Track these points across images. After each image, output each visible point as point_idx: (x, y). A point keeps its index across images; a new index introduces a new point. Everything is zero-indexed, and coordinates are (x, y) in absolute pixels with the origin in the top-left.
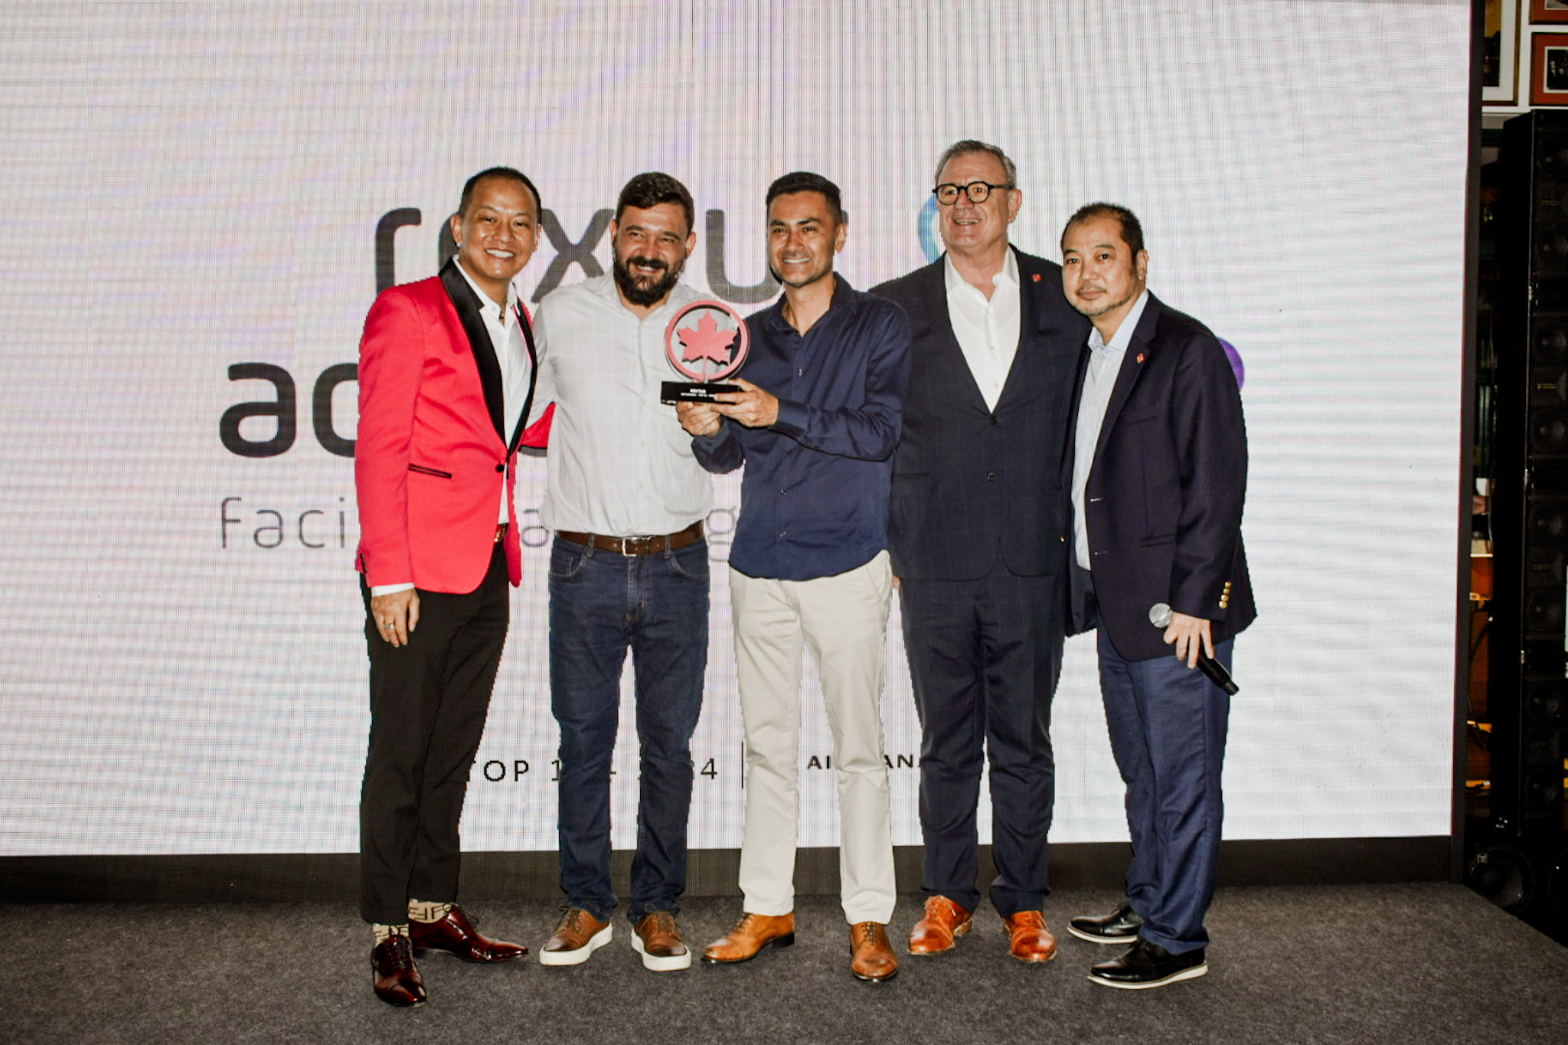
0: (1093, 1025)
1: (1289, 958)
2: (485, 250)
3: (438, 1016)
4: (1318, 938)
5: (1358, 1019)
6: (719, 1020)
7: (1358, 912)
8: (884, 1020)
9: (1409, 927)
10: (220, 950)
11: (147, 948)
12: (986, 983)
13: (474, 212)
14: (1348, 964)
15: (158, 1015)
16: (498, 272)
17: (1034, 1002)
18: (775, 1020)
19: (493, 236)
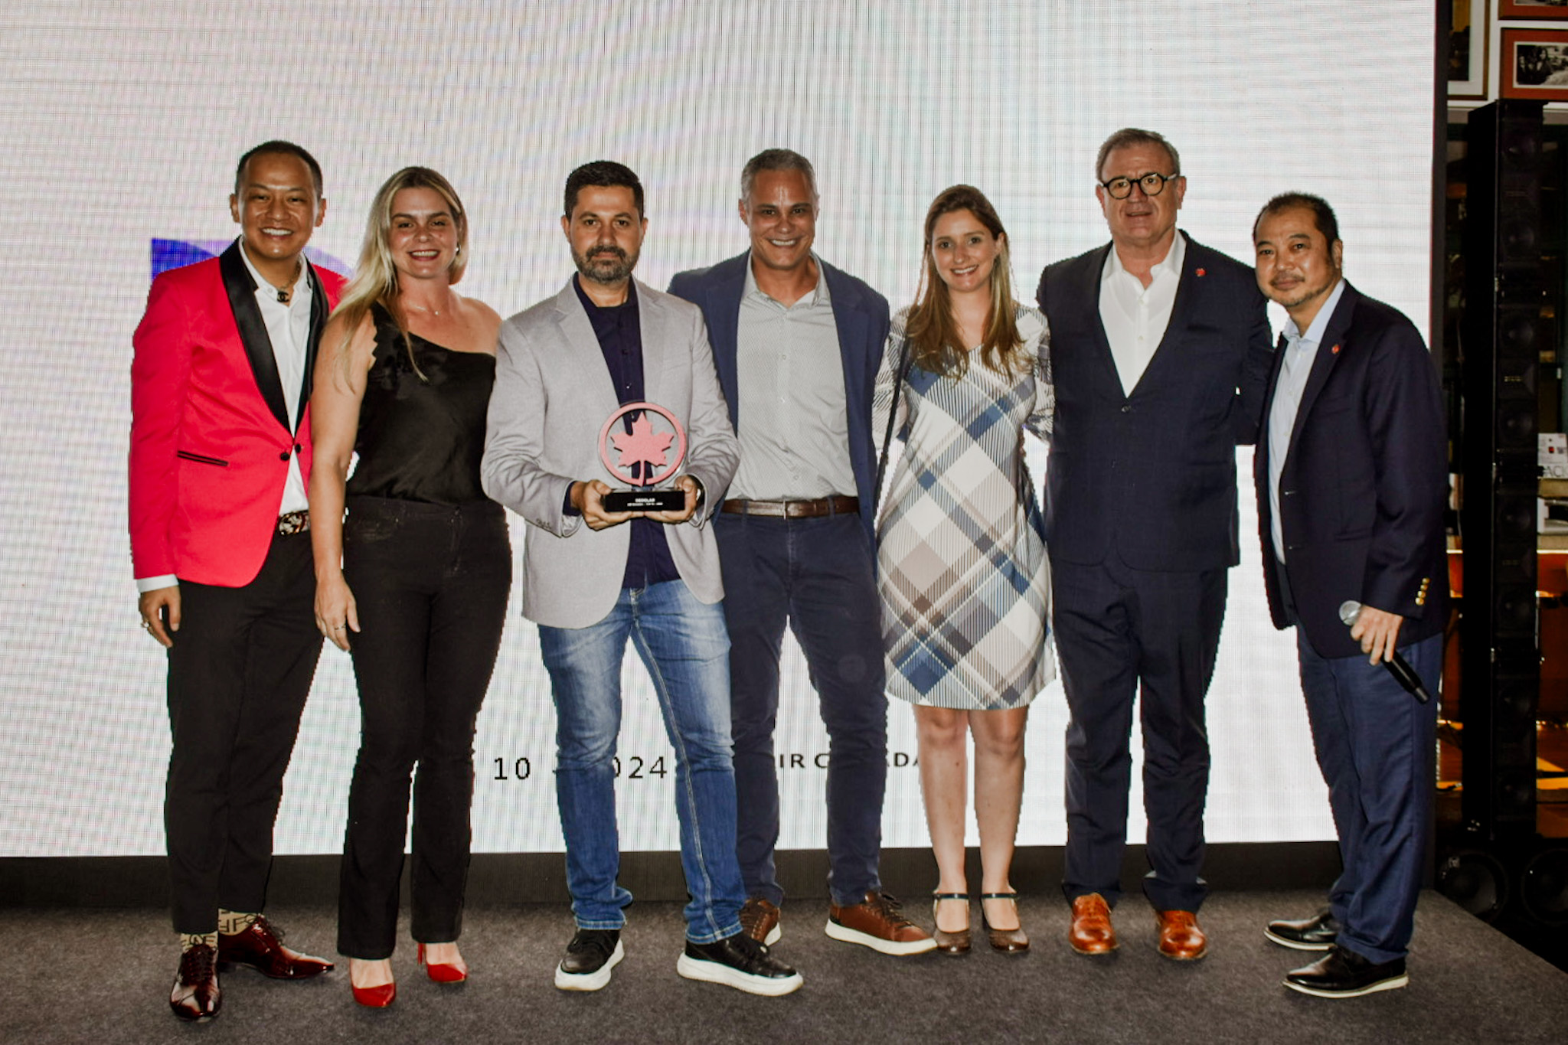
1: (1255, 968)
2: (262, 230)
3: (363, 1030)
5: (1323, 1033)
6: (659, 1033)
8: (832, 1031)
10: (139, 958)
11: (61, 956)
12: (939, 994)
13: (249, 191)
15: (65, 1028)
16: (276, 251)
17: (990, 1012)
18: (718, 1032)
19: (266, 214)
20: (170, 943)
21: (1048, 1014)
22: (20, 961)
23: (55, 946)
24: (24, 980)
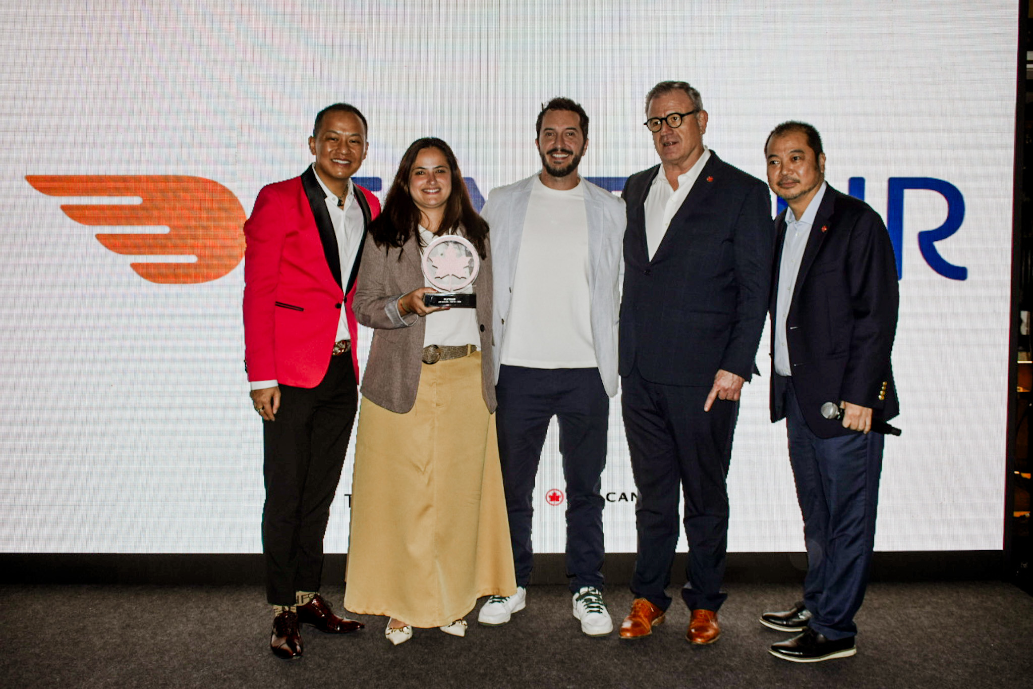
0: (758, 676)
1: (893, 632)
2: (332, 160)
4: (913, 618)
5: (938, 676)
6: (509, 669)
7: (939, 601)
8: (619, 670)
9: (974, 612)
10: (186, 616)
11: (139, 615)
13: (323, 135)
14: (932, 637)
15: (142, 660)
16: (340, 174)
18: (546, 669)
19: (336, 150)
20: (205, 608)
21: (757, 661)
22: (115, 617)
23: (136, 608)
24: (117, 630)
